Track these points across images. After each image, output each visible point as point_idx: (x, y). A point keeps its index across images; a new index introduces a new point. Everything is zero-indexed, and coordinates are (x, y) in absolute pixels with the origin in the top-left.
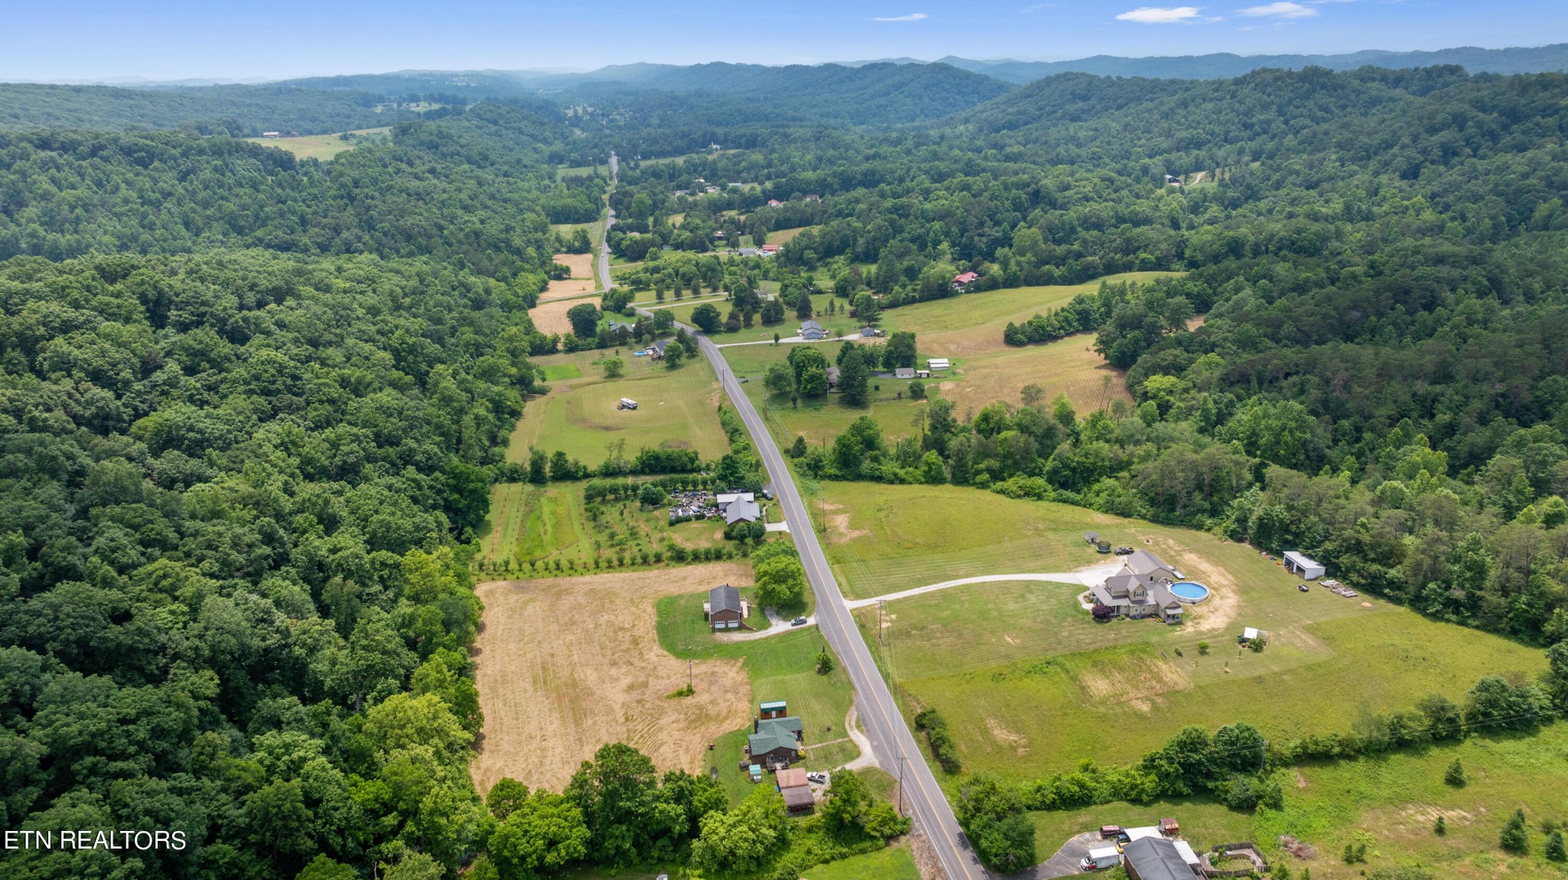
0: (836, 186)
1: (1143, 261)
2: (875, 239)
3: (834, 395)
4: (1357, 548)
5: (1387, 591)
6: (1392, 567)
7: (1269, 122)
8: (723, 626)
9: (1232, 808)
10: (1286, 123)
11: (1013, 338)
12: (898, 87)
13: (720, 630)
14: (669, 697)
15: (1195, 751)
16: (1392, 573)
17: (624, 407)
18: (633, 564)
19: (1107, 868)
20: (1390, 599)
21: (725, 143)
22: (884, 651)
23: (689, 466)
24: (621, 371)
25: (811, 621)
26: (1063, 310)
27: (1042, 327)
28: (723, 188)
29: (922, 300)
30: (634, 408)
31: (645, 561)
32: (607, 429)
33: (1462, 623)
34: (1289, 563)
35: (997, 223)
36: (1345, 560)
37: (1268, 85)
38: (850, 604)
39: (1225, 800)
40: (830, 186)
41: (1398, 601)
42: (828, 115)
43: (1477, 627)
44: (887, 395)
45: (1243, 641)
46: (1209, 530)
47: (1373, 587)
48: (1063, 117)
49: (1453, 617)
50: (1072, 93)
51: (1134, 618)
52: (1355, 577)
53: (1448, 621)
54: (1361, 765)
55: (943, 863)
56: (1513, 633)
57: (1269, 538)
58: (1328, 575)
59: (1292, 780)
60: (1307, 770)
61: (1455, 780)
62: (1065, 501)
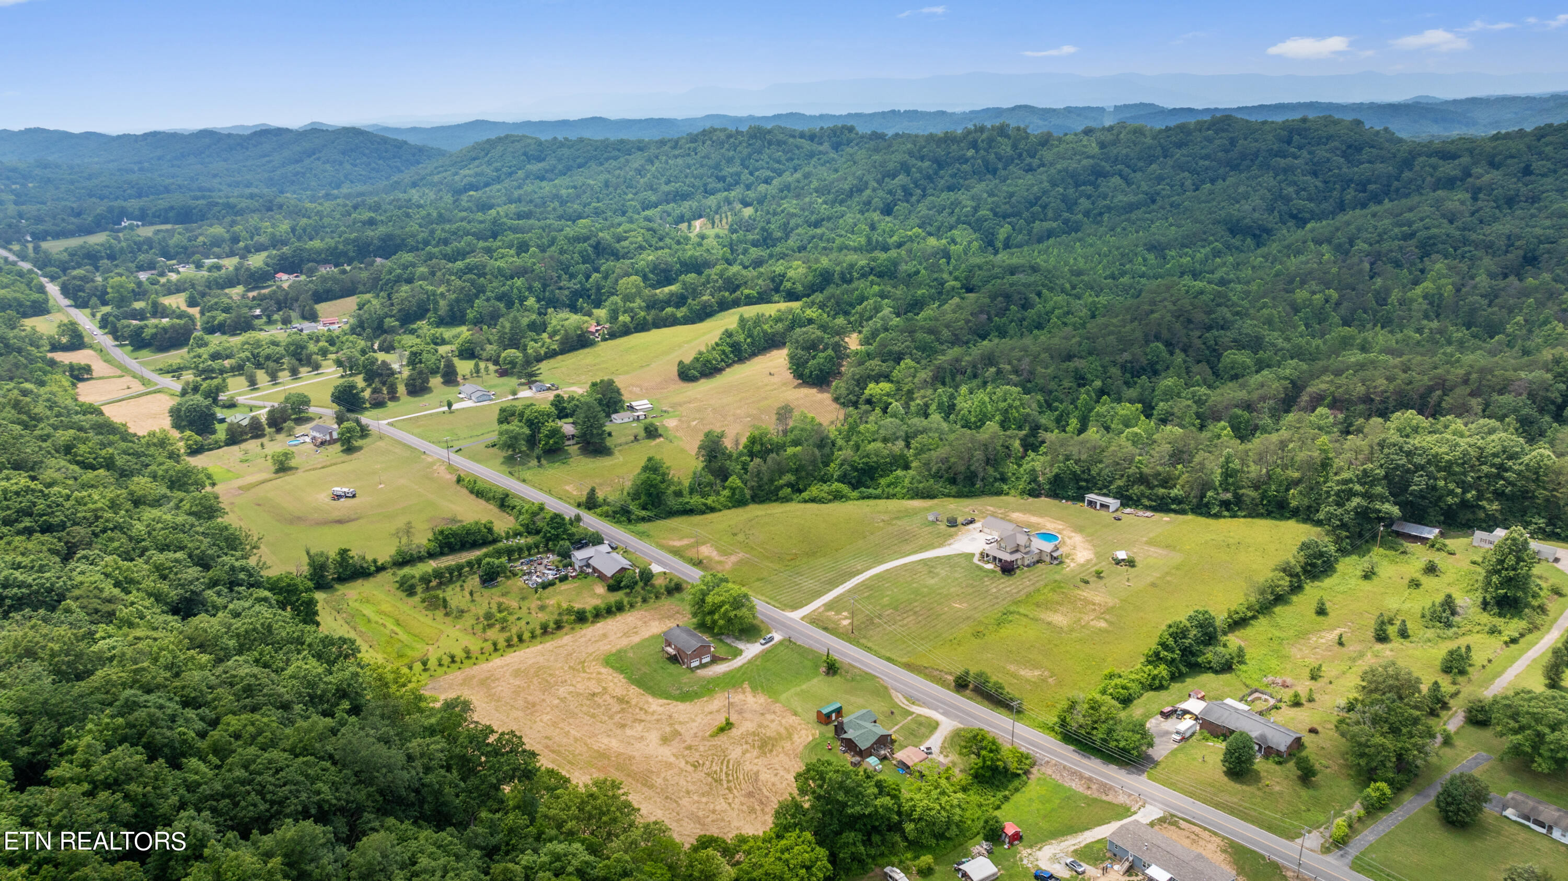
0: (351, 254)
1: (747, 297)
2: (457, 301)
3: (573, 448)
4: (1142, 479)
5: (1173, 507)
6: (1171, 488)
7: (738, 174)
8: (697, 663)
9: (1216, 672)
10: (751, 174)
11: (686, 375)
12: (310, 153)
13: (697, 668)
14: (712, 736)
15: (1185, 637)
16: (1175, 492)
17: (338, 497)
18: (533, 637)
19: (1191, 736)
20: (1175, 512)
21: (144, 217)
22: (863, 641)
23: (490, 538)
24: (293, 463)
25: (777, 637)
26: (717, 345)
27: (709, 361)
28: (199, 266)
29: (563, 352)
30: (354, 496)
31: (545, 630)
32: (340, 522)
33: (1234, 516)
34: (1091, 503)
35: (572, 276)
36: (1136, 490)
37: (722, 143)
38: (797, 615)
39: (1211, 668)
40: (345, 254)
41: (1183, 512)
42: (237, 184)
43: (1244, 517)
44: (623, 440)
45: (1118, 562)
46: (1007, 494)
47: (1162, 506)
48: (527, 177)
49: (1226, 513)
50: (525, 154)
51: (1028, 566)
52: (1146, 502)
53: (1225, 517)
54: (1263, 621)
55: (1088, 774)
56: (1269, 515)
57: (1064, 488)
58: (1123, 505)
59: (1234, 641)
60: (1237, 633)
61: (1321, 611)
62: (869, 497)
